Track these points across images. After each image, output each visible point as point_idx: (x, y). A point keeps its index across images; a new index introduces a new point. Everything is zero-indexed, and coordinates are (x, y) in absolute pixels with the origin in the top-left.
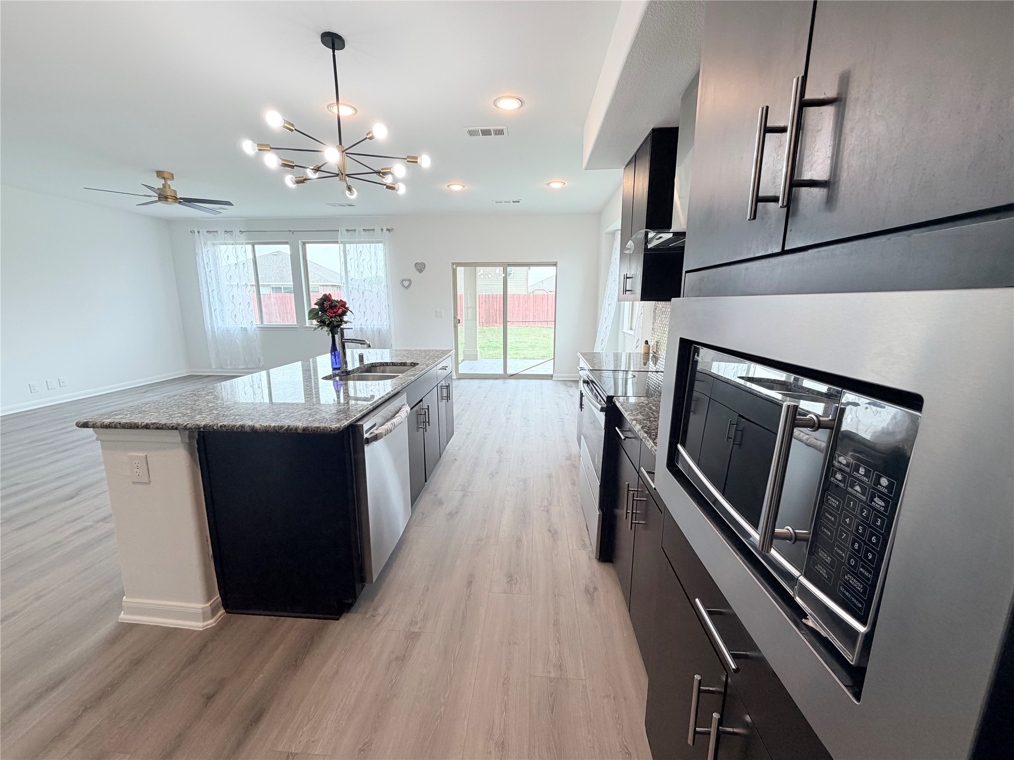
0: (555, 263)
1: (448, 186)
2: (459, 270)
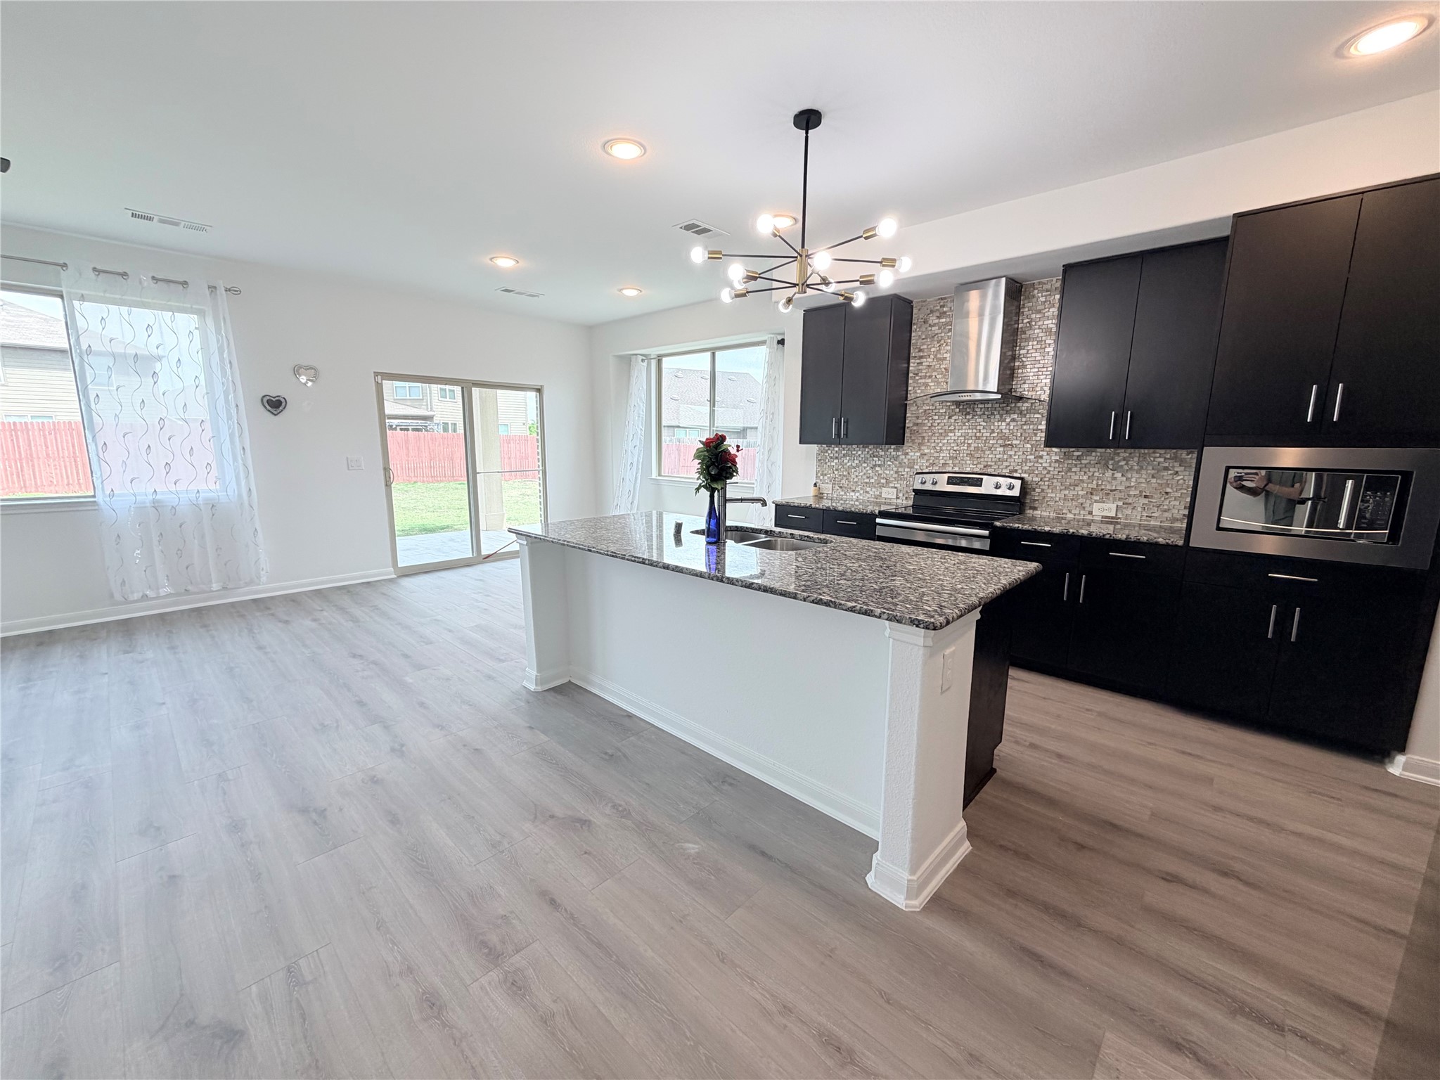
0: (540, 387)
1: (491, 259)
2: (387, 384)
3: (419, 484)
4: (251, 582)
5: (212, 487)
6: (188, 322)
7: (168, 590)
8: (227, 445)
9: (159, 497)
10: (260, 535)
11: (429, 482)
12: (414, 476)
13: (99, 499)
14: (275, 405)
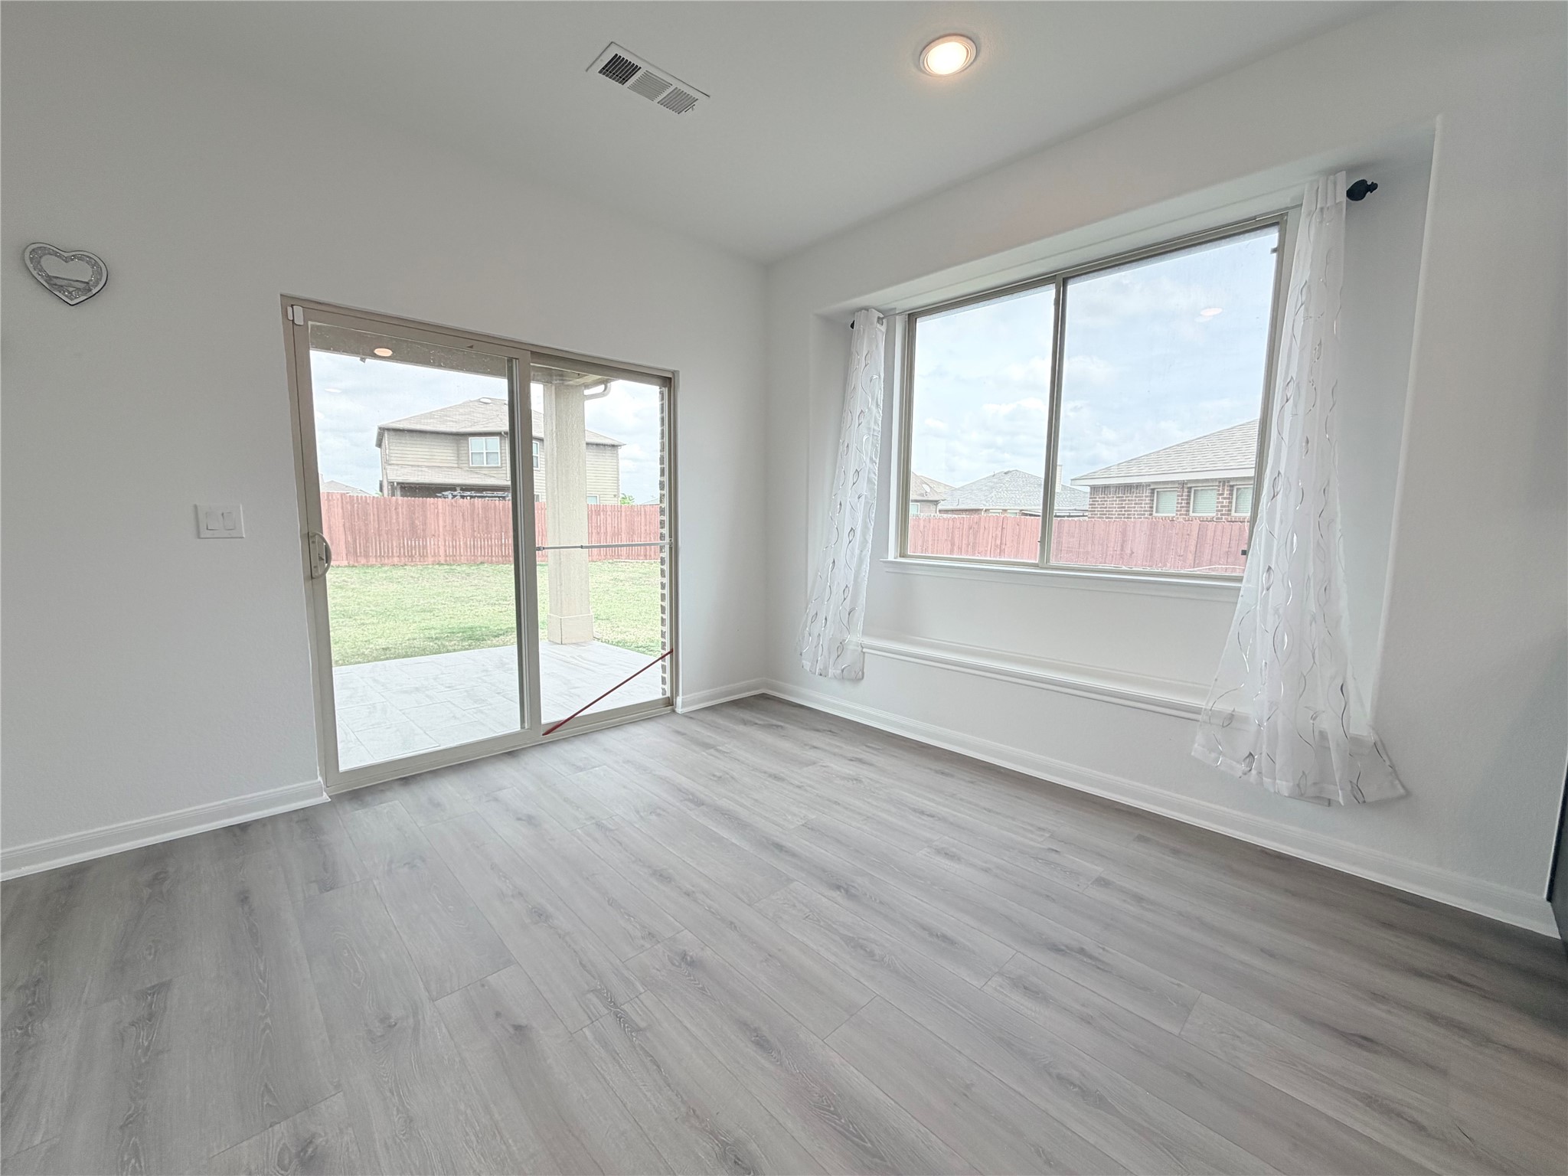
3: (486, 565)
11: (498, 563)
12: (481, 556)
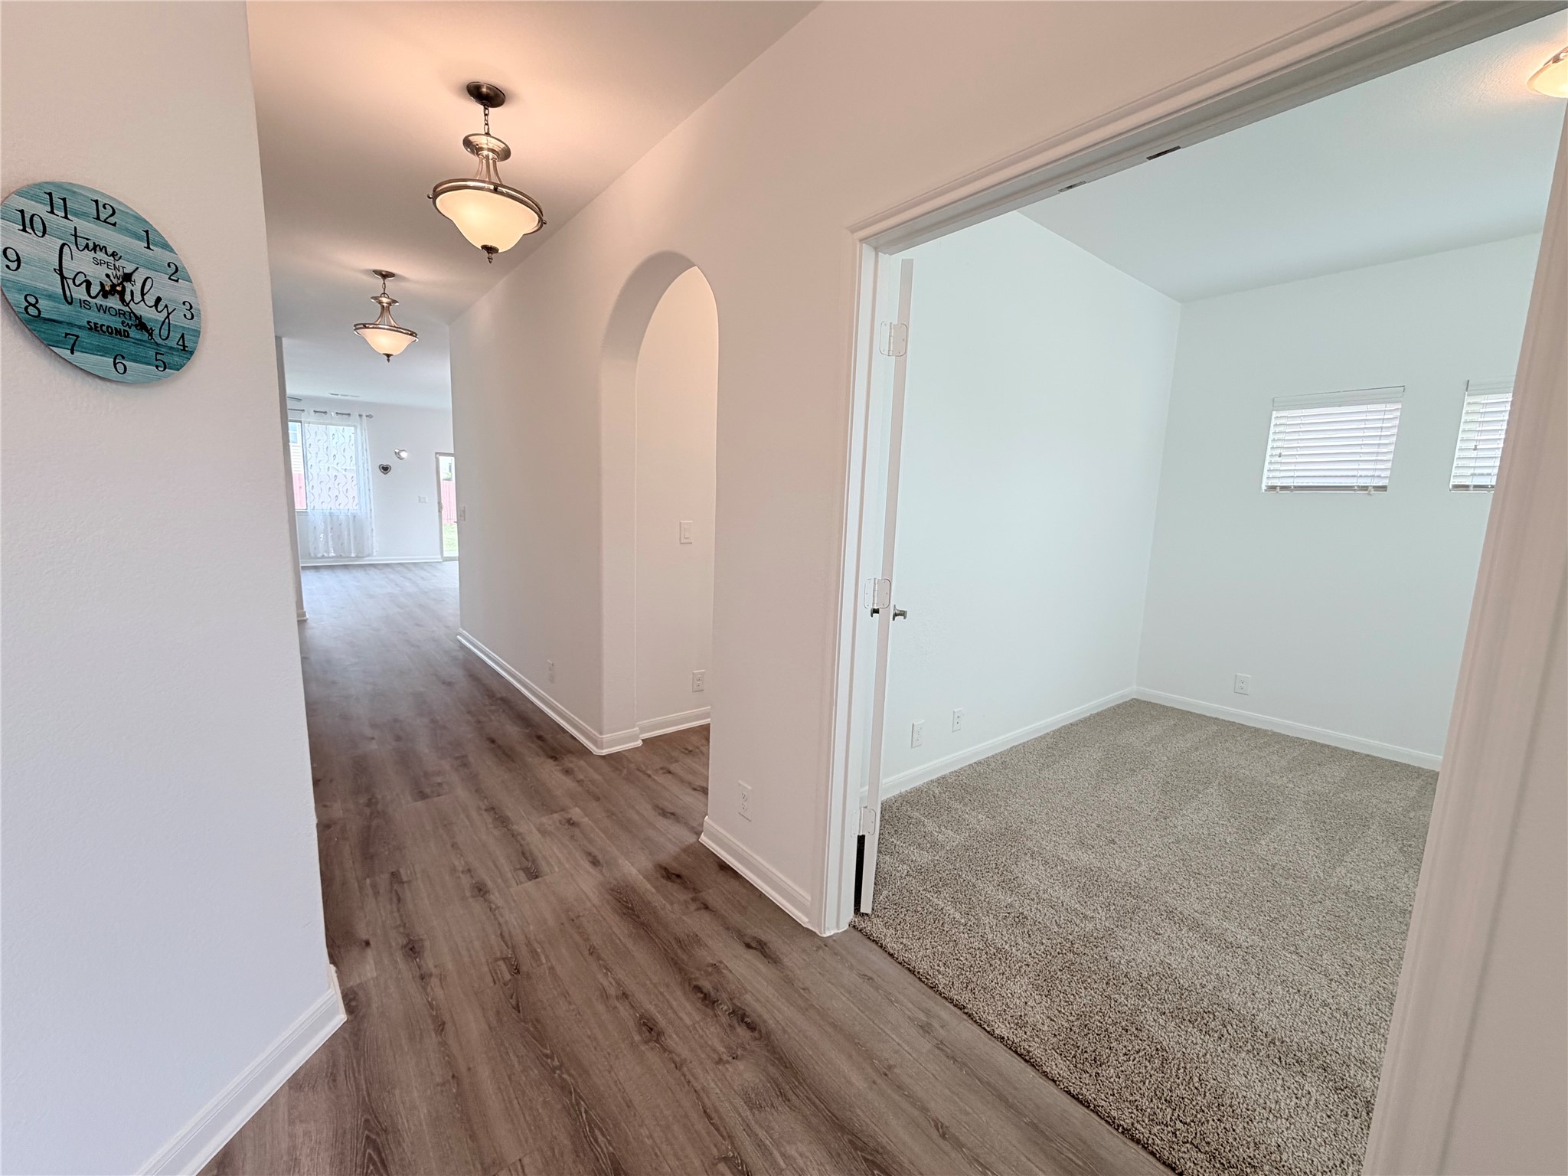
2: (441, 458)
4: (369, 555)
5: (355, 508)
6: (349, 431)
7: (334, 555)
8: (362, 488)
9: (332, 511)
10: (374, 531)
13: (309, 510)
14: (385, 469)
